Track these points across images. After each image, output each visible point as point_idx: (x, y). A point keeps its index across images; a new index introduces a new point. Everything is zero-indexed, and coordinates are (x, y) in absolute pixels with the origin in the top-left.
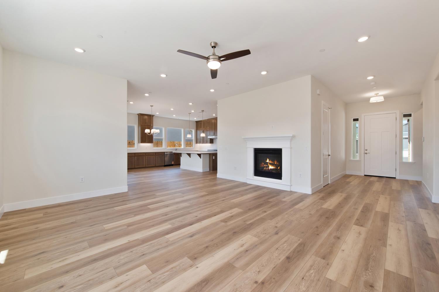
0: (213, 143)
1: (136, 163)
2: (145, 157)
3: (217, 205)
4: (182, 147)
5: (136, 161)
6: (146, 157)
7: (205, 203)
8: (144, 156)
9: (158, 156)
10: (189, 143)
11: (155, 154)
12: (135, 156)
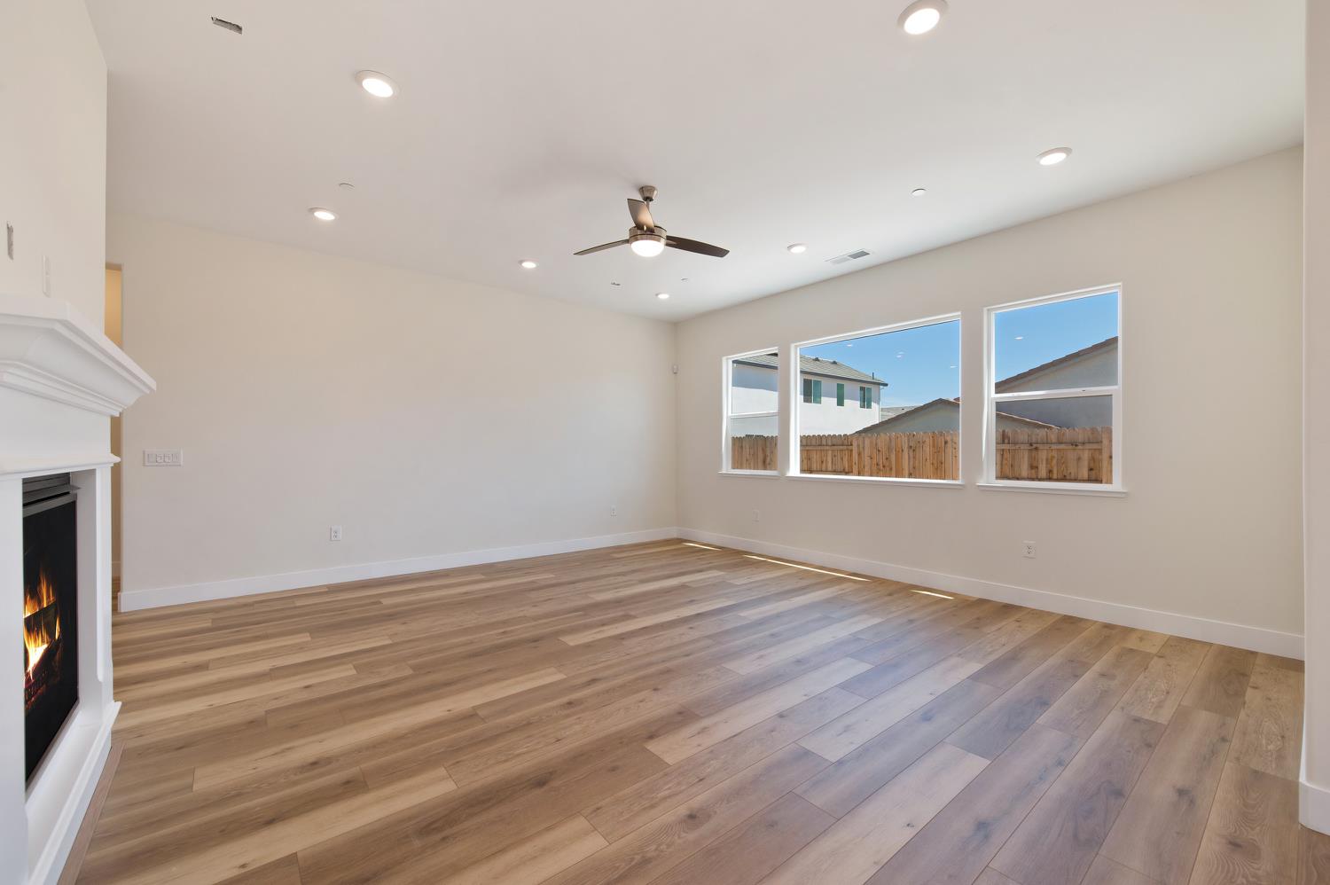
3: (628, 657)
7: (668, 671)
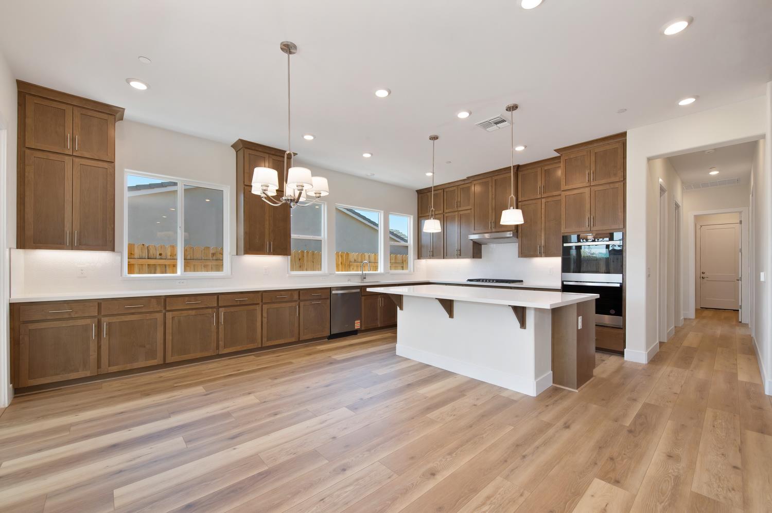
0: (480, 257)
1: (221, 335)
2: (258, 308)
4: (381, 269)
5: (221, 327)
6: (265, 307)
8: (258, 304)
9: (307, 303)
10: (398, 256)
11: (296, 297)
12: (218, 307)
